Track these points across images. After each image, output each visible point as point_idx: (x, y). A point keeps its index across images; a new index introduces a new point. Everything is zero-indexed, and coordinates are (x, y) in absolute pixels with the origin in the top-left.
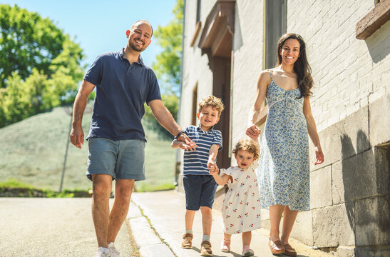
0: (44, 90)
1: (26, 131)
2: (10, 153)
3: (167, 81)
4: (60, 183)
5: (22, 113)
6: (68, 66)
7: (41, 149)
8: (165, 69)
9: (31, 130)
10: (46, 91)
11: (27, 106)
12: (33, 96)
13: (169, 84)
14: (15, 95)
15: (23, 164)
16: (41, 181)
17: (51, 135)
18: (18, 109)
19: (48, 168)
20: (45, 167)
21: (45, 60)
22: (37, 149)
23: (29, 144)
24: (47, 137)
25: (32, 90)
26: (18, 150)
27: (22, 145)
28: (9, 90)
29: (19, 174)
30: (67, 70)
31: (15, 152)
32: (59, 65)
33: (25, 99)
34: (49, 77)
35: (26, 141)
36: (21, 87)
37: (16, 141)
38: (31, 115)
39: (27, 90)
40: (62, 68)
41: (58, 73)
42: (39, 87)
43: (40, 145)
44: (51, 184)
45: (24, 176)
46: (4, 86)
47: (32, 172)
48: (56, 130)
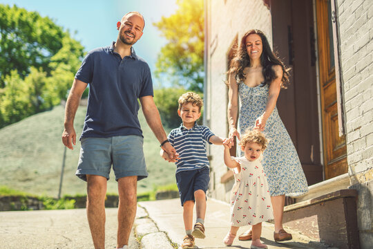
0: (44, 88)
1: (24, 132)
2: (5, 156)
3: (174, 74)
4: (58, 188)
5: (21, 113)
6: (69, 62)
7: (40, 151)
8: (171, 62)
9: (29, 130)
10: (46, 89)
11: (26, 106)
12: (31, 94)
13: (176, 78)
14: (13, 95)
15: (19, 168)
16: (39, 186)
17: (50, 135)
18: (17, 109)
19: (46, 171)
20: (44, 170)
21: (45, 60)
22: (35, 151)
23: (26, 146)
24: (47, 137)
25: (30, 89)
26: (15, 153)
27: (19, 147)
28: (7, 91)
29: (14, 179)
30: (68, 67)
31: (11, 155)
32: (59, 61)
33: (23, 98)
34: (49, 75)
35: (23, 142)
36: (20, 87)
37: (13, 143)
38: (31, 114)
39: (26, 89)
40: (62, 65)
41: (58, 70)
42: (39, 84)
43: (38, 146)
44: (49, 190)
45: (20, 181)
46: (3, 86)
47: (29, 177)
48: (56, 129)
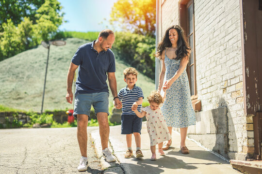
0: (31, 31)
1: (17, 63)
2: (3, 81)
3: (124, 22)
4: (41, 104)
5: (15, 50)
6: (49, 13)
7: (28, 77)
8: (121, 13)
9: (20, 62)
10: (33, 33)
11: (19, 45)
12: (22, 37)
13: (124, 25)
14: (10, 37)
15: (13, 89)
16: (28, 103)
17: (36, 65)
18: (12, 47)
19: (33, 92)
20: (31, 91)
21: (33, 12)
22: (25, 77)
23: (18, 73)
24: (33, 67)
25: (21, 33)
26: (10, 79)
27: (13, 75)
28: (5, 34)
29: (9, 98)
30: (49, 17)
31: (7, 80)
32: (42, 13)
33: (16, 39)
34: (34, 23)
35: (16, 71)
36: (15, 31)
37: (9, 71)
38: (22, 51)
39: (18, 32)
40: (45, 16)
41: (41, 19)
42: (27, 29)
43: (27, 73)
44: (35, 106)
45: (14, 99)
46: (3, 30)
47: (21, 96)
48: (40, 61)
